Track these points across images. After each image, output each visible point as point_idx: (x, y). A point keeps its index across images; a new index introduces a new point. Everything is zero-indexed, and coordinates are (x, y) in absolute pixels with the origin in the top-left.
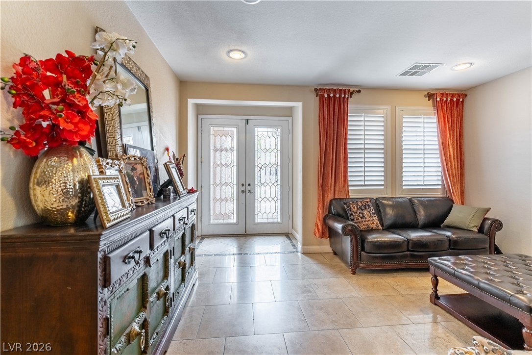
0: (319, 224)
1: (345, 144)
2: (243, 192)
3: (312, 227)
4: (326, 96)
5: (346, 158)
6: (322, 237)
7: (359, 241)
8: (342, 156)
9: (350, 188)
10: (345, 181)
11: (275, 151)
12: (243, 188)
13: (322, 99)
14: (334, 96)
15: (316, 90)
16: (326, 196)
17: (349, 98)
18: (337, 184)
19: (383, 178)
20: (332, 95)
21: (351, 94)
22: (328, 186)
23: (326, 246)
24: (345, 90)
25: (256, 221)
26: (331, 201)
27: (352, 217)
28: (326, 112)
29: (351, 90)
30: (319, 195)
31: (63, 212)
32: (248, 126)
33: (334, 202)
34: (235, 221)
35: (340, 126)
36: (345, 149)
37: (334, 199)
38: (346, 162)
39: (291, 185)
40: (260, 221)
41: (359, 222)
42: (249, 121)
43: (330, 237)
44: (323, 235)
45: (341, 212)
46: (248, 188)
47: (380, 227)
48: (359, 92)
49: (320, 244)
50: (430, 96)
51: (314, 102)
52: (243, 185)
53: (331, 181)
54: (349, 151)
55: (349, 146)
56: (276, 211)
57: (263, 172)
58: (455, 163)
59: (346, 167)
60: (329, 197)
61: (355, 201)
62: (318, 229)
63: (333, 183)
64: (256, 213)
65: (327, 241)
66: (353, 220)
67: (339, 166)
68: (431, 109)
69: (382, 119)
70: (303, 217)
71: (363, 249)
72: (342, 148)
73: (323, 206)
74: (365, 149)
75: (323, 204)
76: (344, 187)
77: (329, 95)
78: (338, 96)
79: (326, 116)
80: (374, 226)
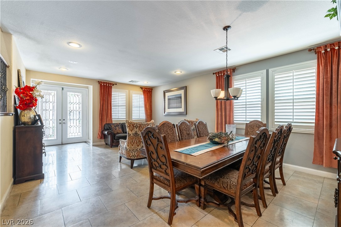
0: (100, 134)
1: (111, 103)
2: (60, 123)
3: (97, 135)
4: (103, 85)
5: (111, 108)
6: (101, 139)
7: (113, 137)
8: (109, 108)
9: (113, 120)
10: (111, 117)
11: (79, 103)
12: (61, 122)
13: (101, 86)
14: (106, 85)
15: (98, 82)
16: (103, 123)
17: (112, 86)
18: (107, 118)
19: (125, 116)
20: (105, 85)
21: (113, 85)
22: (104, 119)
23: (103, 142)
24: (110, 83)
25: (68, 137)
26: (105, 125)
27: (112, 129)
28: (103, 91)
29: (113, 83)
30: (100, 123)
31: (28, 122)
32: (63, 91)
33: (106, 125)
34: (55, 138)
35: (108, 96)
36: (111, 105)
37: (106, 124)
38: (111, 110)
39: (87, 120)
40: (70, 137)
41: (114, 131)
42: (64, 88)
43: (104, 138)
44: (101, 138)
45: (108, 128)
46: (64, 121)
47: (122, 132)
48: (116, 84)
49: (101, 141)
50: (142, 88)
51: (97, 86)
52: (60, 120)
53: (105, 117)
54: (112, 106)
55: (112, 104)
56: (80, 132)
57: (72, 114)
58: (149, 111)
59: (111, 112)
60: (104, 123)
61: (114, 124)
62: (99, 136)
63: (106, 118)
64: (68, 133)
65: (103, 140)
66: (112, 130)
67: (108, 111)
68: (142, 93)
69: (125, 95)
70: (93, 132)
71: (114, 139)
72: (109, 105)
73: (102, 127)
74: (118, 105)
75: (102, 126)
76: (110, 119)
77: (104, 84)
78: (108, 85)
79: (103, 92)
80: (120, 132)
